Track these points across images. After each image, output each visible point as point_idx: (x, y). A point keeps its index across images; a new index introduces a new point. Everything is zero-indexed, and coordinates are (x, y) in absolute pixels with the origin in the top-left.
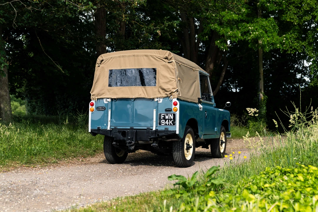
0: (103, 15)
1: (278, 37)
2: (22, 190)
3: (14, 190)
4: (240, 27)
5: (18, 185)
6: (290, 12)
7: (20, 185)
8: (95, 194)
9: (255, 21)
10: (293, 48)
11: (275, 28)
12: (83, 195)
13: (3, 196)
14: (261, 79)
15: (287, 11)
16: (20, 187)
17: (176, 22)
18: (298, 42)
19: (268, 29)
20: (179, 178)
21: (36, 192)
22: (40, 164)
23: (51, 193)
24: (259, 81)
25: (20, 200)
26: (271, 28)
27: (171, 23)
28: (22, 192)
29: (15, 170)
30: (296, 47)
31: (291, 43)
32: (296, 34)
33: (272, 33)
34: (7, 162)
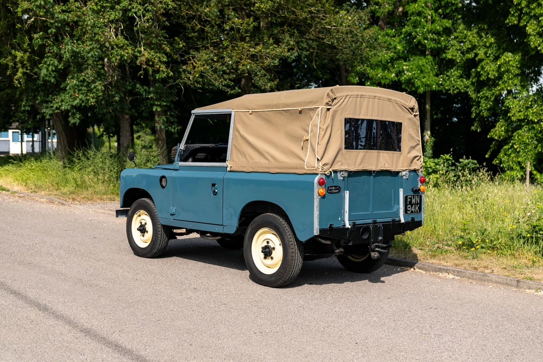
1: (435, 78)
4: (396, 66)
6: (453, 49)
10: (455, 87)
11: (434, 67)
14: (427, 119)
18: (462, 81)
24: (425, 121)
30: (459, 86)
31: (453, 82)
32: (459, 71)
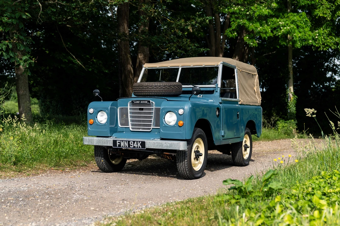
0: (126, 10)
1: (310, 33)
2: (61, 194)
3: (53, 194)
4: (270, 23)
5: (54, 189)
6: (323, 7)
7: (57, 189)
8: (138, 199)
9: (286, 16)
10: (326, 44)
11: (307, 23)
12: (126, 200)
13: (42, 201)
14: (290, 78)
15: (320, 6)
16: (57, 191)
17: (208, 17)
18: (331, 39)
19: (299, 24)
20: (235, 183)
21: (75, 196)
22: (69, 167)
23: (91, 198)
24: (289, 81)
25: (61, 205)
26: (303, 23)
27: (204, 19)
28: (61, 196)
29: (44, 173)
30: (329, 44)
31: (323, 40)
32: (328, 29)
33: (304, 29)
34: (35, 164)
